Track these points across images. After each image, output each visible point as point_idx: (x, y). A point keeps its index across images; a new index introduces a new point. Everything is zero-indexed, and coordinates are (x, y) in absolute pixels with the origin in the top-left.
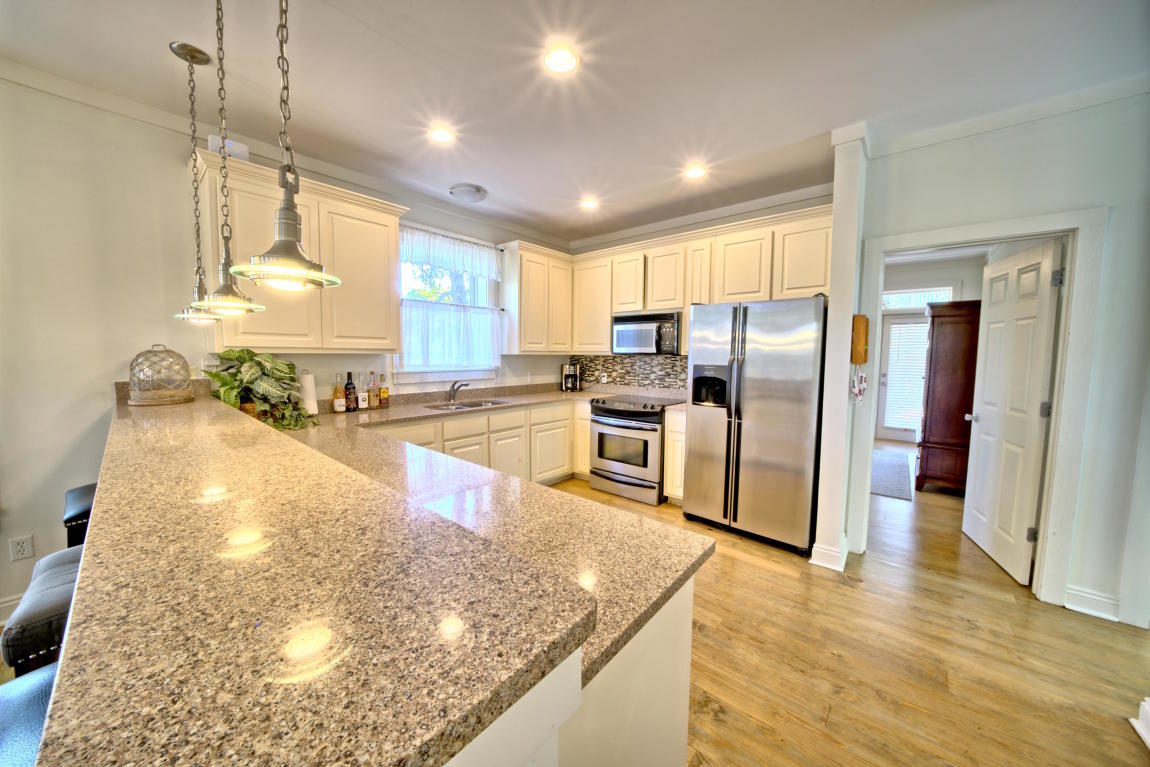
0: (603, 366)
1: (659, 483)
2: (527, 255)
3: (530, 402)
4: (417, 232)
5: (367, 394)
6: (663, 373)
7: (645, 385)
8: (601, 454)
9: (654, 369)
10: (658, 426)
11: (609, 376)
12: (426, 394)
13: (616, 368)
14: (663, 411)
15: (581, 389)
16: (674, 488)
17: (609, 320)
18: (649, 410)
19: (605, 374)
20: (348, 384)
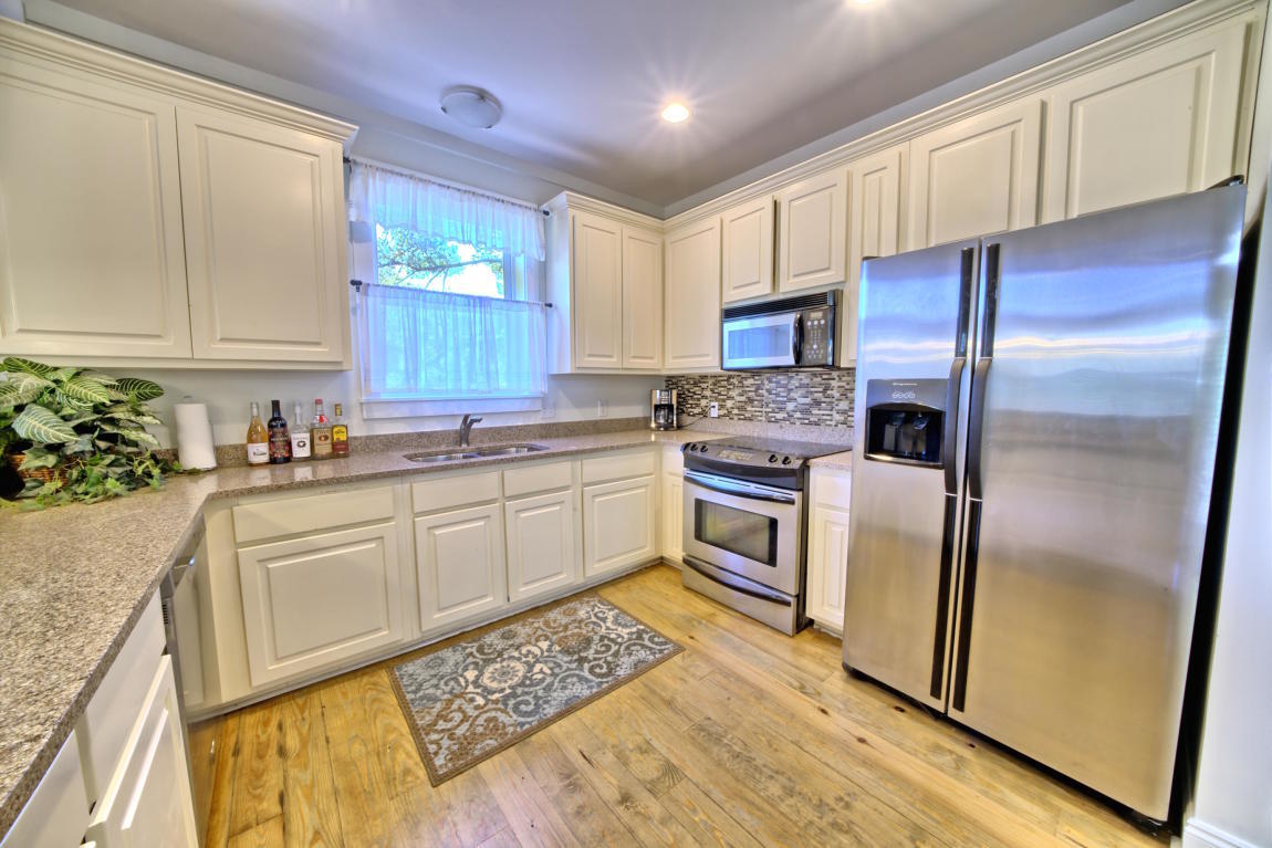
0: (712, 391)
1: (797, 596)
2: (583, 217)
3: (581, 448)
4: (393, 177)
5: (308, 435)
6: (808, 400)
7: (777, 421)
8: (699, 535)
9: (792, 395)
10: (796, 496)
11: (721, 407)
12: (421, 435)
13: (733, 393)
14: (805, 467)
15: (680, 427)
16: (827, 606)
17: (716, 315)
18: (779, 465)
19: (716, 404)
20: (274, 419)
